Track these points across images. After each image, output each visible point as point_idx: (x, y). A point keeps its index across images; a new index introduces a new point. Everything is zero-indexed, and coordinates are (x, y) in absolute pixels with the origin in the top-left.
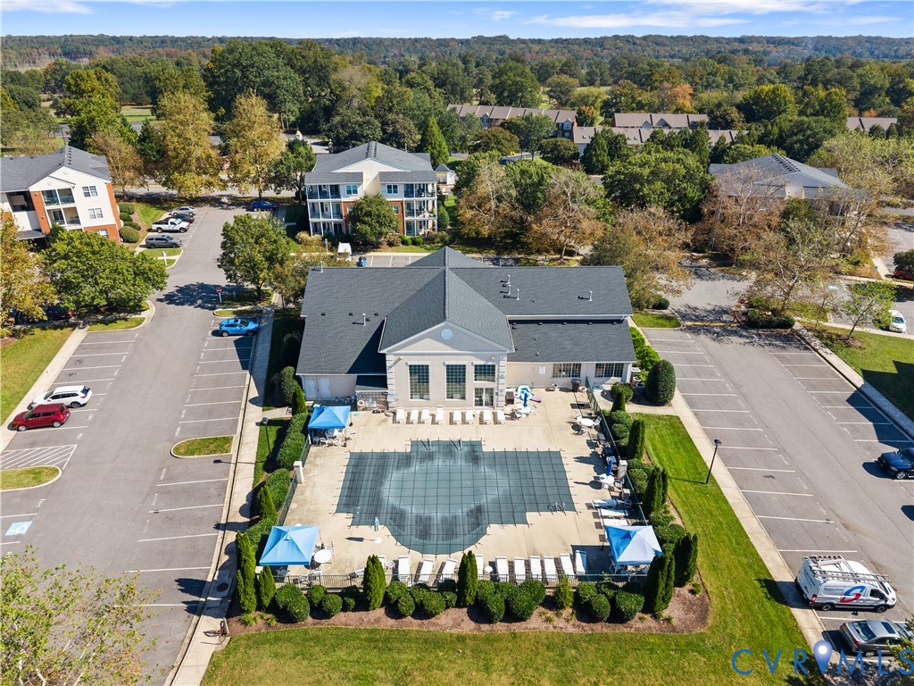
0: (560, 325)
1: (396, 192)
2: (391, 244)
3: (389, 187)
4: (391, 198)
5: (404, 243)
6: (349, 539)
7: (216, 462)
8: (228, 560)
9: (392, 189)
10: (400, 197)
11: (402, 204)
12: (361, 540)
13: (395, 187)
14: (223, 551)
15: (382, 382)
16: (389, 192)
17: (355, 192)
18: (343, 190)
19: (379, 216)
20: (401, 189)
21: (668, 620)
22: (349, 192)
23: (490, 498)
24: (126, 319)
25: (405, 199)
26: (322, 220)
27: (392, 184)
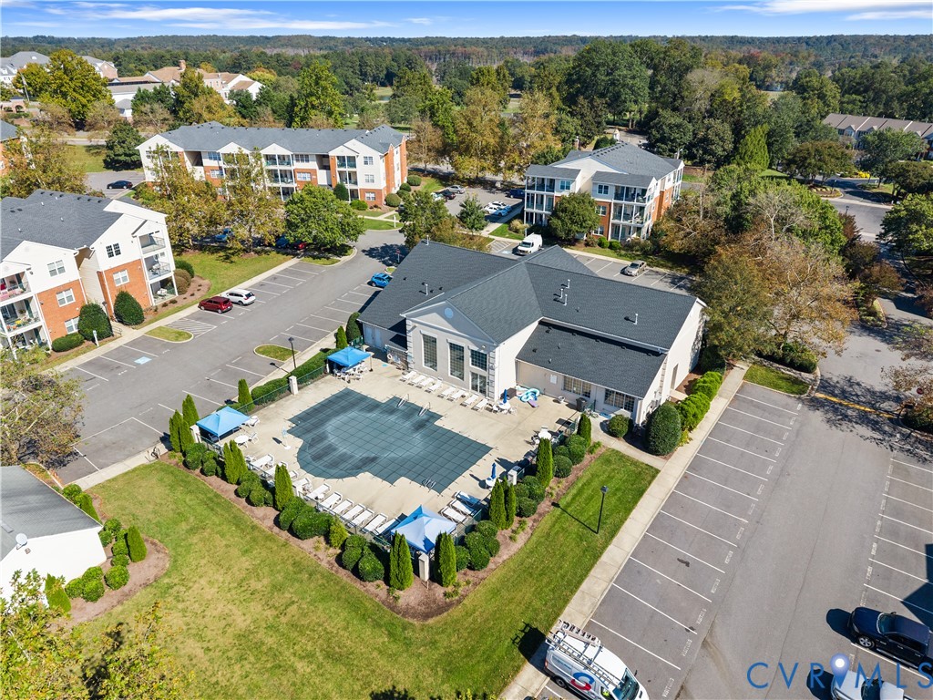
0: (593, 341)
1: (606, 192)
2: (587, 244)
3: (600, 187)
4: (600, 198)
5: (601, 245)
6: (274, 439)
7: (272, 364)
9: (603, 189)
10: (609, 199)
11: (610, 206)
12: (280, 443)
13: (606, 188)
15: (404, 343)
16: (600, 192)
17: (568, 188)
18: (558, 185)
19: (573, 213)
20: (612, 191)
21: (396, 599)
22: (562, 188)
24: (328, 258)
25: (614, 201)
26: (535, 210)
27: (604, 184)
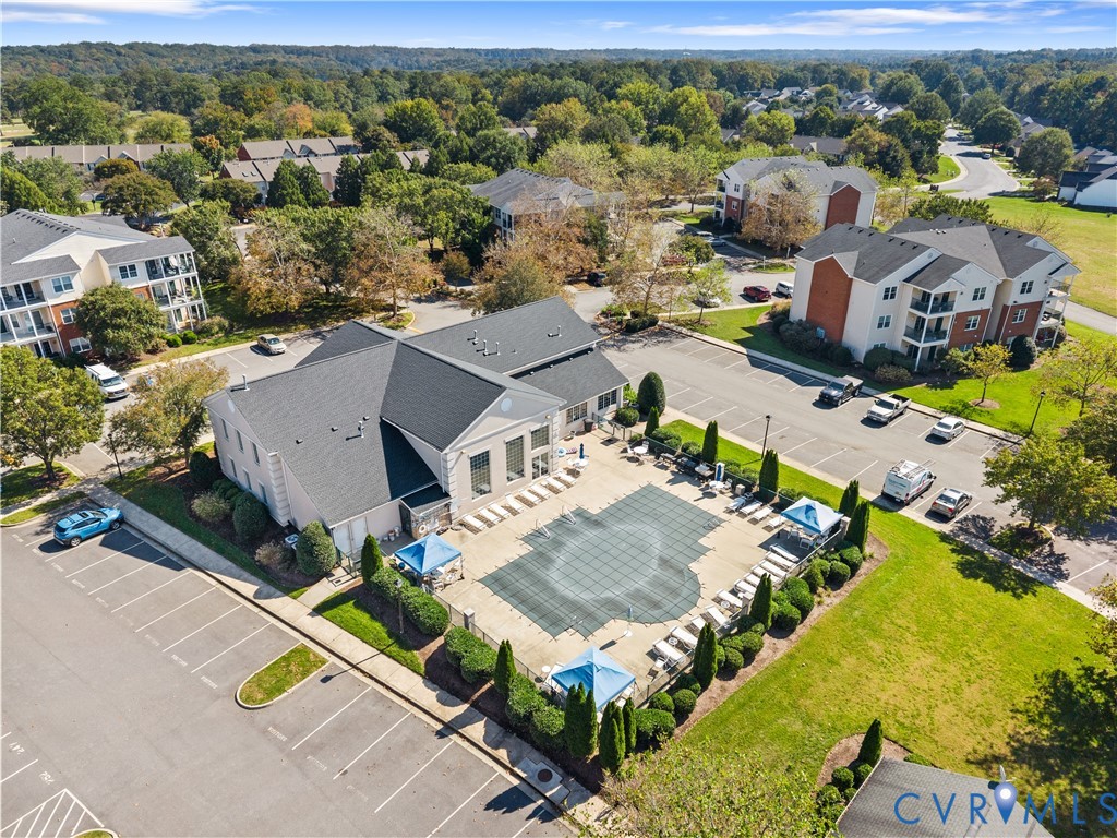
1: (134, 275)
3: (123, 269)
4: (130, 284)
5: (172, 344)
6: (601, 649)
7: (326, 680)
8: (509, 752)
9: (128, 271)
10: (142, 281)
11: (148, 290)
12: (612, 643)
13: (132, 268)
14: (489, 750)
15: (439, 493)
16: (125, 276)
17: (70, 286)
20: (142, 270)
22: (58, 289)
23: (658, 546)
25: (151, 283)
27: (126, 264)
